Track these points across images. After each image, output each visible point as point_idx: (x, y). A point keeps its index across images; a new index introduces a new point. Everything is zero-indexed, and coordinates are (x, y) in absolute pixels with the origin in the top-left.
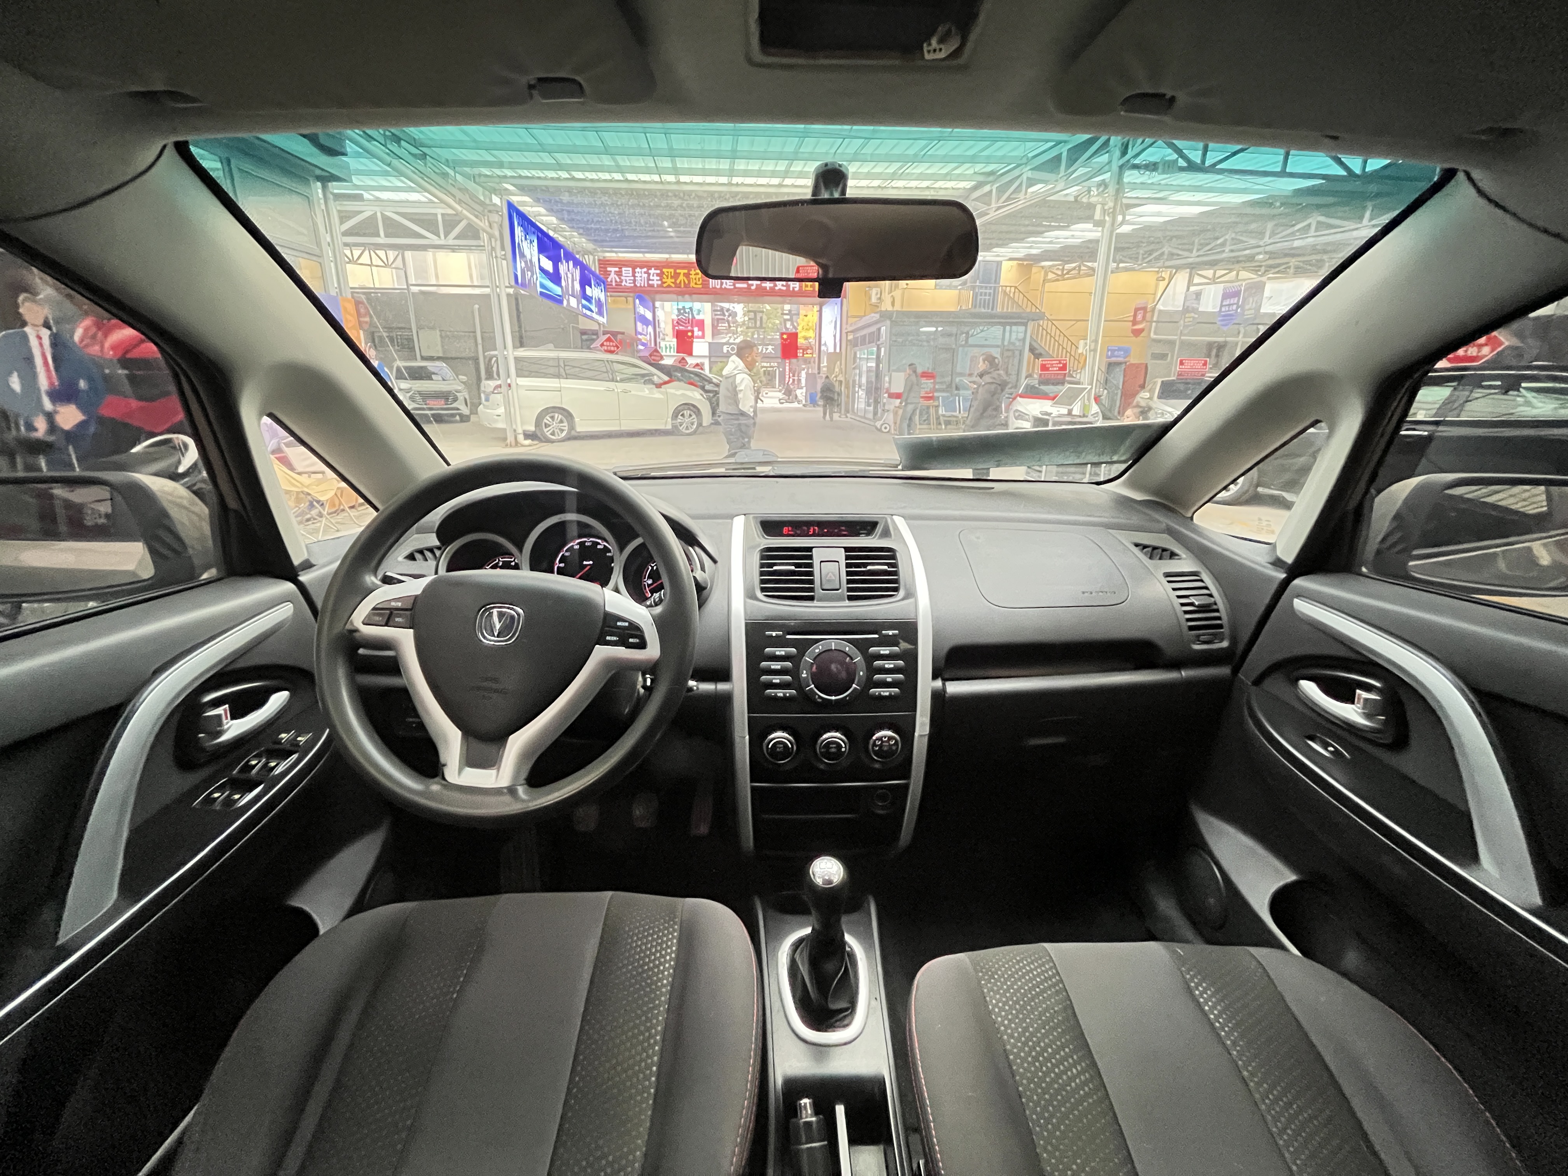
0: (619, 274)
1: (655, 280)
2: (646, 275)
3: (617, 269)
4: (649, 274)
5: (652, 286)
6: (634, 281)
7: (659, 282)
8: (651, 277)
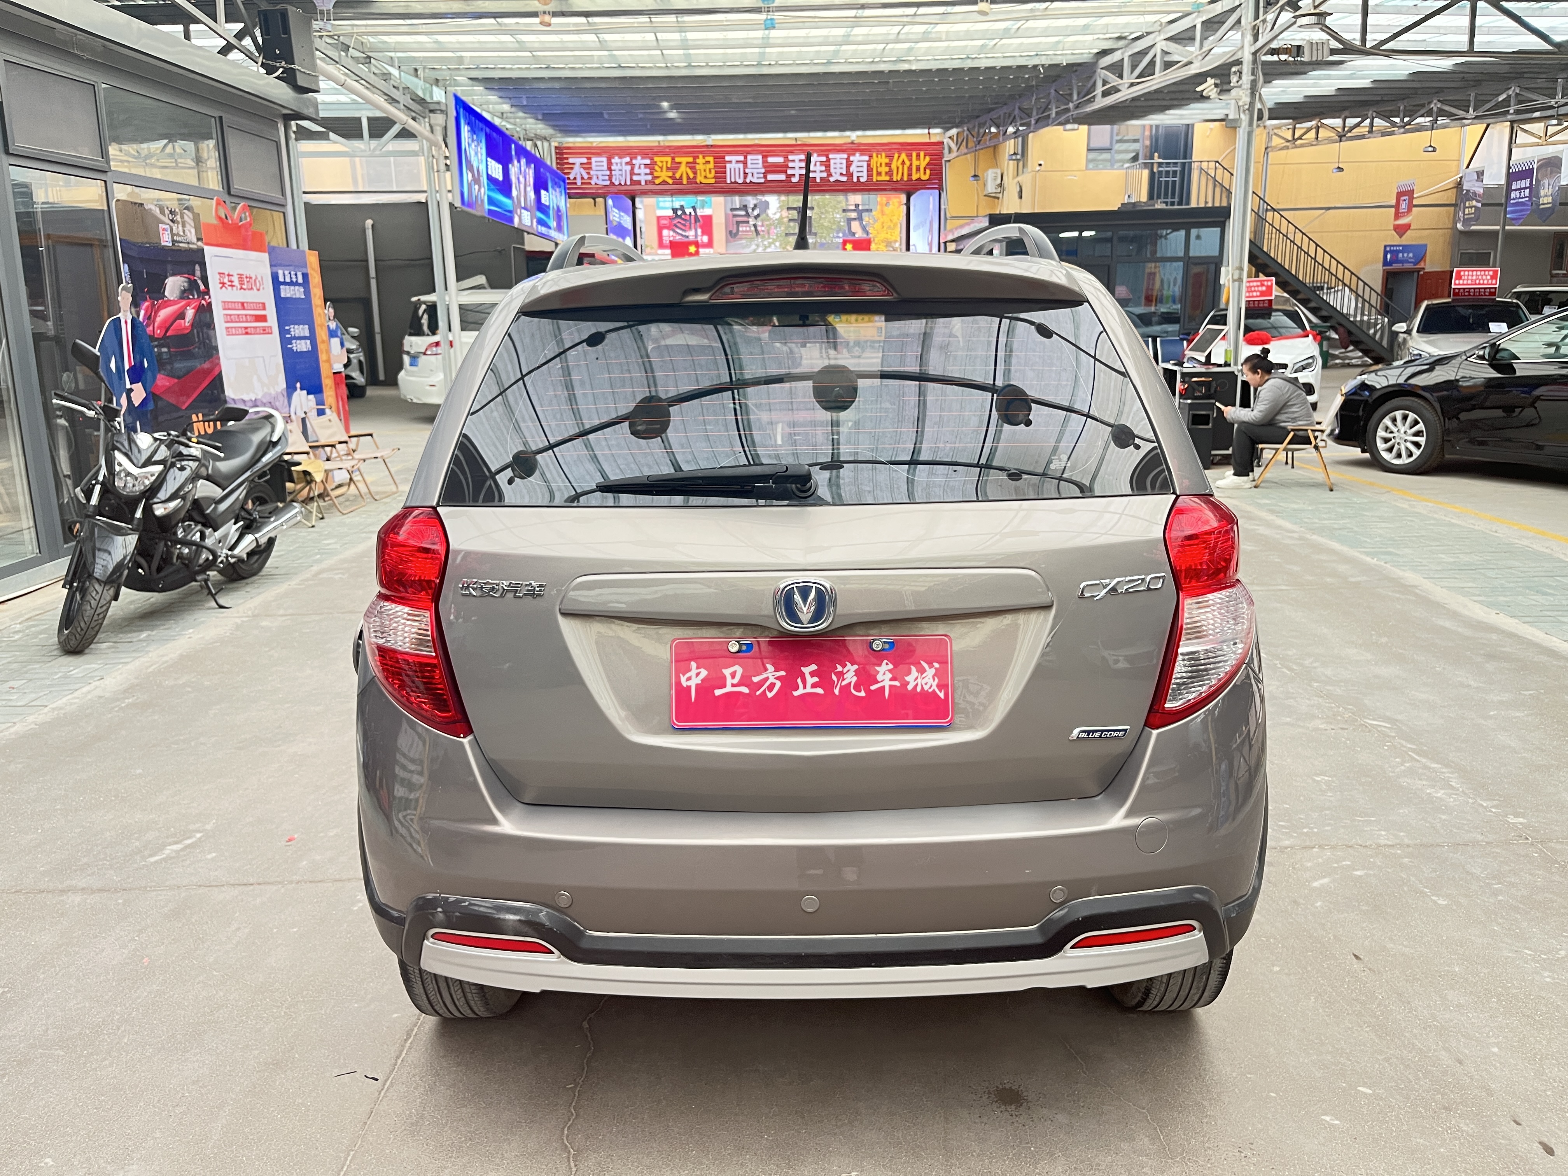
0: (587, 166)
1: (643, 176)
2: (629, 168)
3: (585, 161)
4: (633, 166)
5: (639, 183)
6: (610, 176)
7: (649, 178)
8: (636, 171)
